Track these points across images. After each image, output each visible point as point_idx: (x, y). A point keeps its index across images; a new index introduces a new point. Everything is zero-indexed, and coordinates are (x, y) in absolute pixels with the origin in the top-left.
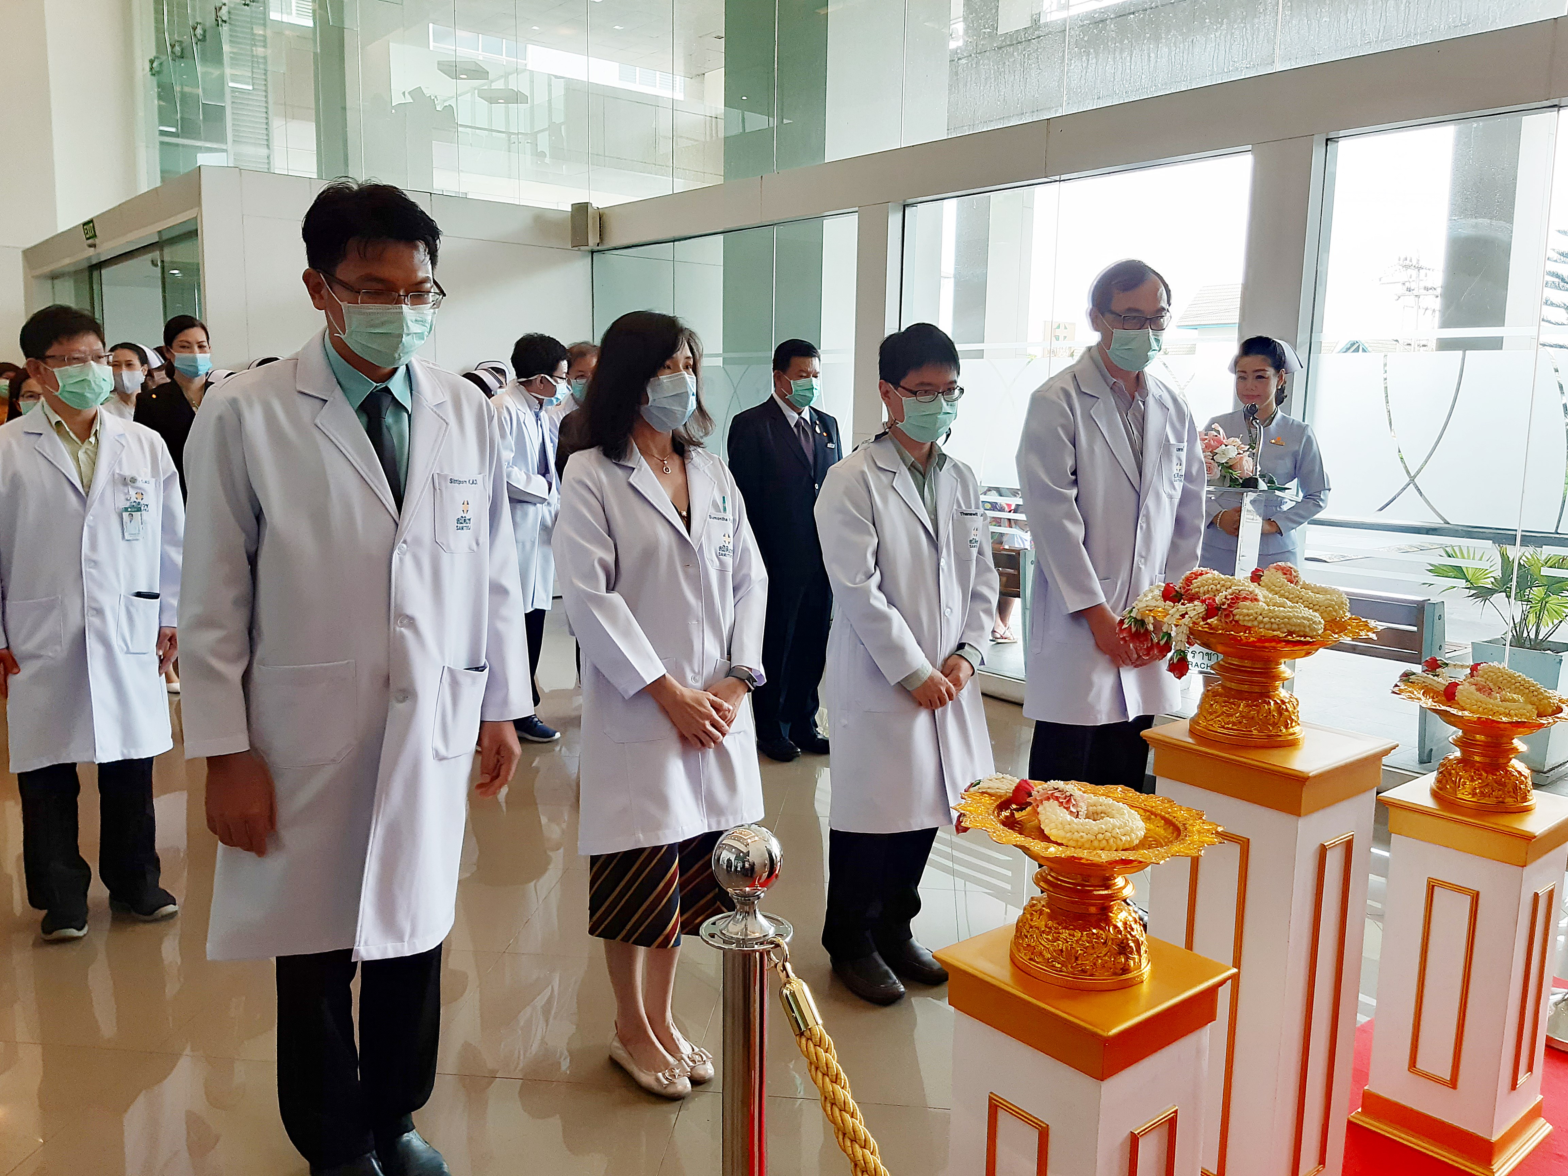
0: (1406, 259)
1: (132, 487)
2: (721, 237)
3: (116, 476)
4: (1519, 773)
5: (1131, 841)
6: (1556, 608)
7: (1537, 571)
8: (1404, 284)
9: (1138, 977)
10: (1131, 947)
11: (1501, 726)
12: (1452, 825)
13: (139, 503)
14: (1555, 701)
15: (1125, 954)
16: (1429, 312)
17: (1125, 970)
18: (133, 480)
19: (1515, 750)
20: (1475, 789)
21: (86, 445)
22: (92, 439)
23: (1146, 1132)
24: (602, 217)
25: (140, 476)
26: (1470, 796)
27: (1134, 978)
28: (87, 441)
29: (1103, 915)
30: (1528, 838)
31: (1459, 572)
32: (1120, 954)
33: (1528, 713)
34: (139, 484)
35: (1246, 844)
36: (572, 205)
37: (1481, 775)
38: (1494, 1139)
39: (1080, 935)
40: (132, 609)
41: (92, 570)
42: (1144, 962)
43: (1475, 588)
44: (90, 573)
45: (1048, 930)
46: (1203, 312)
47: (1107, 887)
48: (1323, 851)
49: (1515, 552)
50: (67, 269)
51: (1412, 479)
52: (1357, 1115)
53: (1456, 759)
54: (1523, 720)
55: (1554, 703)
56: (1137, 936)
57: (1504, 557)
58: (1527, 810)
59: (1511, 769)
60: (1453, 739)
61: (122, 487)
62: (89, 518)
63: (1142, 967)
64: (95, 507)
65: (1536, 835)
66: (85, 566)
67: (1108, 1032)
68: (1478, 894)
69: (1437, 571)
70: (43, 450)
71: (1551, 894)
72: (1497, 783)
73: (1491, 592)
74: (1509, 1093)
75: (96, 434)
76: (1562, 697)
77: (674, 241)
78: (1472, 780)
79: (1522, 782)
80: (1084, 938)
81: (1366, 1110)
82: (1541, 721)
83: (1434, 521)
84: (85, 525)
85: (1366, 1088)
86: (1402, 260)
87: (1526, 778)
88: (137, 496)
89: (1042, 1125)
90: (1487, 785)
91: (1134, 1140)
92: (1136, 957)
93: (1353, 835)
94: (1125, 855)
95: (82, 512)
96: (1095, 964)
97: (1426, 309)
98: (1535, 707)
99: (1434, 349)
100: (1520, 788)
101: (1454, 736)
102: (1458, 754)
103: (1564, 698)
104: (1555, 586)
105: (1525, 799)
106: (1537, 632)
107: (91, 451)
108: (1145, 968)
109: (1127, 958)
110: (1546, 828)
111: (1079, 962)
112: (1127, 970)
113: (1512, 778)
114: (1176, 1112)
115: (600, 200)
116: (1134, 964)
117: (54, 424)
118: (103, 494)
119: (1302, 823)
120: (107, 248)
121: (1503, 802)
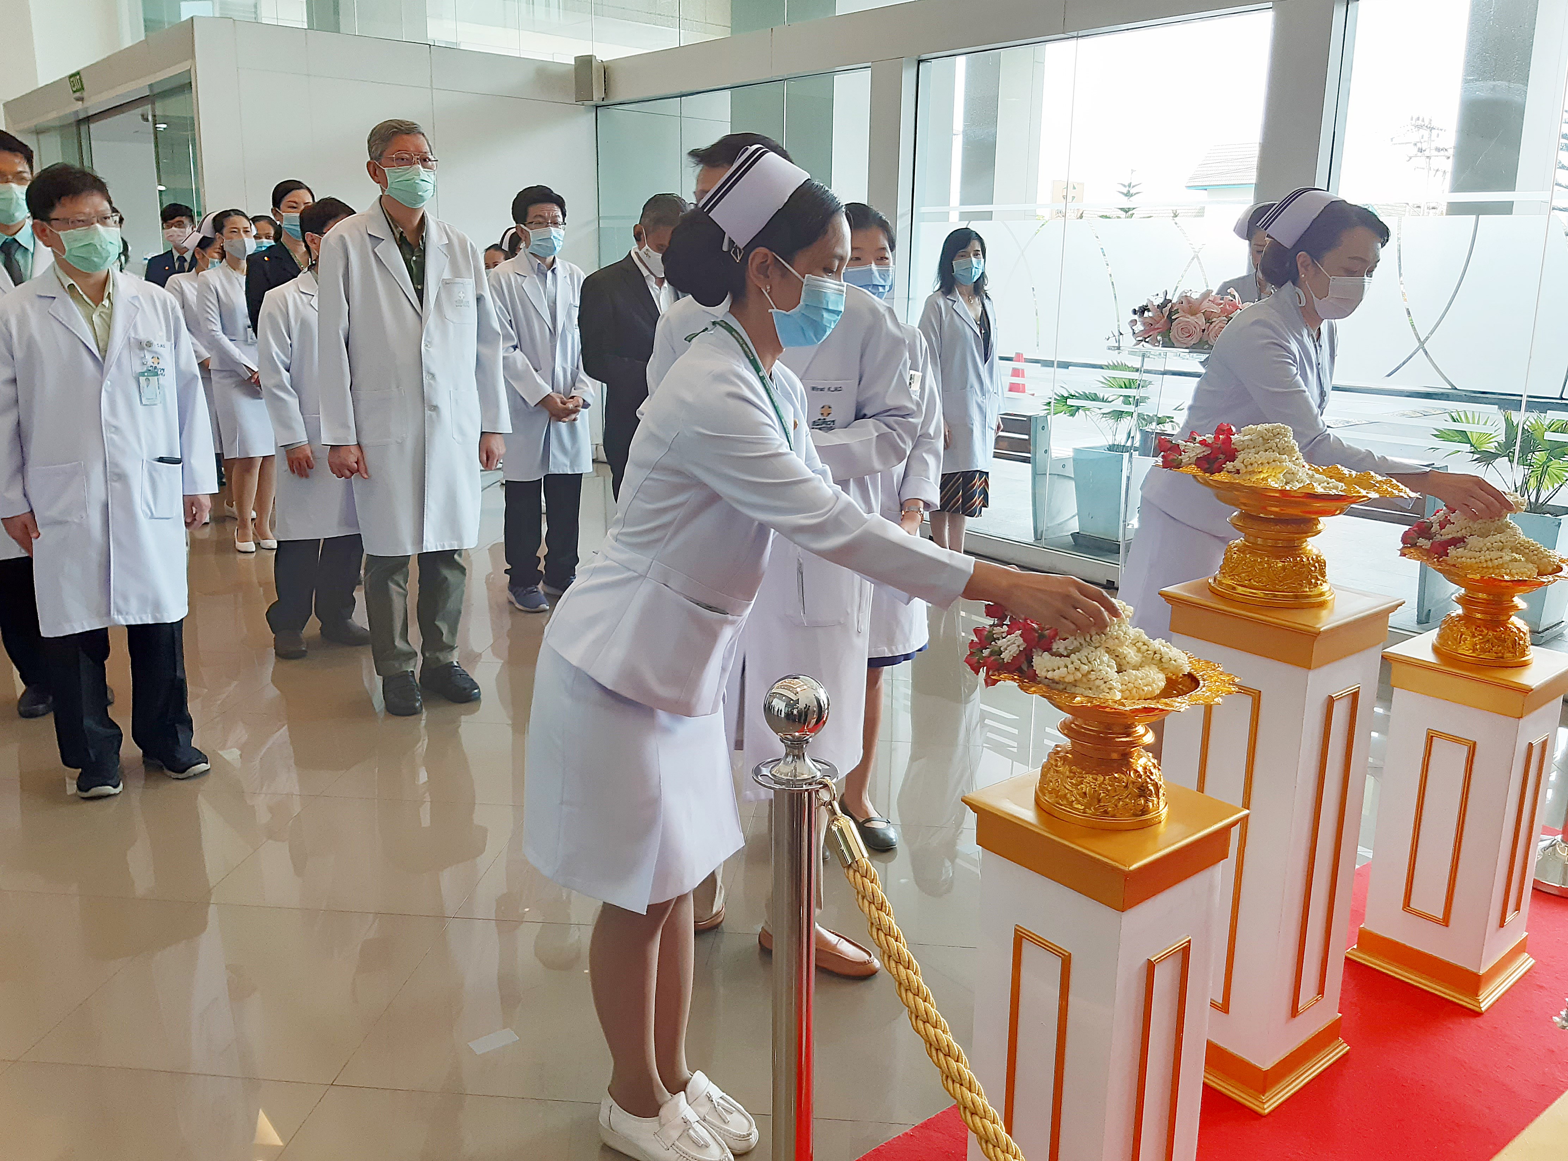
0: (1418, 119)
1: (148, 351)
2: (728, 92)
3: (132, 340)
4: (1518, 629)
5: (1153, 691)
6: (1557, 472)
7: (1540, 436)
8: (1416, 144)
9: (1156, 817)
10: (1150, 790)
11: (1503, 584)
12: (1450, 679)
13: (156, 367)
14: (1555, 560)
15: (1145, 797)
16: (1440, 174)
17: (1144, 811)
18: (149, 344)
19: (1515, 607)
20: (1476, 644)
21: (100, 309)
22: (106, 302)
23: (1161, 960)
24: (606, 70)
25: (155, 340)
26: (1471, 651)
27: (1153, 819)
28: (100, 305)
29: (1124, 760)
30: (1525, 691)
31: (1463, 436)
32: (1140, 796)
33: (1528, 571)
34: (155, 348)
35: (1258, 694)
36: (575, 58)
37: (1482, 631)
38: (1481, 972)
39: (1102, 778)
40: (155, 474)
41: (113, 436)
42: (1162, 804)
43: (1479, 452)
44: (112, 439)
45: (1072, 774)
46: (1213, 172)
47: (1128, 735)
48: (1331, 701)
49: (1519, 417)
50: (53, 124)
51: (1422, 344)
52: (1352, 950)
53: (1459, 616)
54: (1525, 579)
55: (1553, 562)
56: (1157, 781)
57: (1509, 423)
58: (1524, 665)
59: (1510, 626)
60: (1456, 597)
61: (138, 351)
62: (107, 383)
63: (1161, 808)
64: (112, 372)
65: (1533, 687)
66: (106, 431)
67: (1129, 867)
68: (1475, 743)
69: (1442, 435)
70: (58, 315)
71: (1544, 744)
72: (1496, 639)
73: (1495, 456)
74: (1497, 930)
75: (109, 297)
76: (1562, 557)
77: (681, 97)
78: (1474, 636)
79: (1521, 639)
80: (1106, 782)
81: (1362, 946)
82: (1542, 580)
83: (1441, 385)
84: (103, 390)
85: (1361, 926)
86: (1414, 119)
87: (1525, 634)
88: (153, 360)
89: (1065, 953)
90: (1488, 641)
91: (1151, 967)
92: (1155, 799)
93: (1359, 687)
94: (1146, 704)
95: (99, 376)
96: (1116, 806)
97: (1437, 170)
98: (1536, 566)
99: (1444, 212)
100: (1519, 644)
101: (1457, 595)
102: (1459, 611)
103: (1565, 558)
104: (1557, 450)
105: (1523, 654)
106: (1537, 495)
107: (106, 314)
108: (1162, 809)
109: (1147, 801)
110: (1542, 681)
111: (1102, 804)
112: (1145, 811)
113: (1511, 634)
114: (1189, 941)
115: (604, 53)
116: (1153, 805)
117: (66, 287)
118: (119, 359)
119: (1312, 675)
120: (95, 102)
121: (1502, 658)
